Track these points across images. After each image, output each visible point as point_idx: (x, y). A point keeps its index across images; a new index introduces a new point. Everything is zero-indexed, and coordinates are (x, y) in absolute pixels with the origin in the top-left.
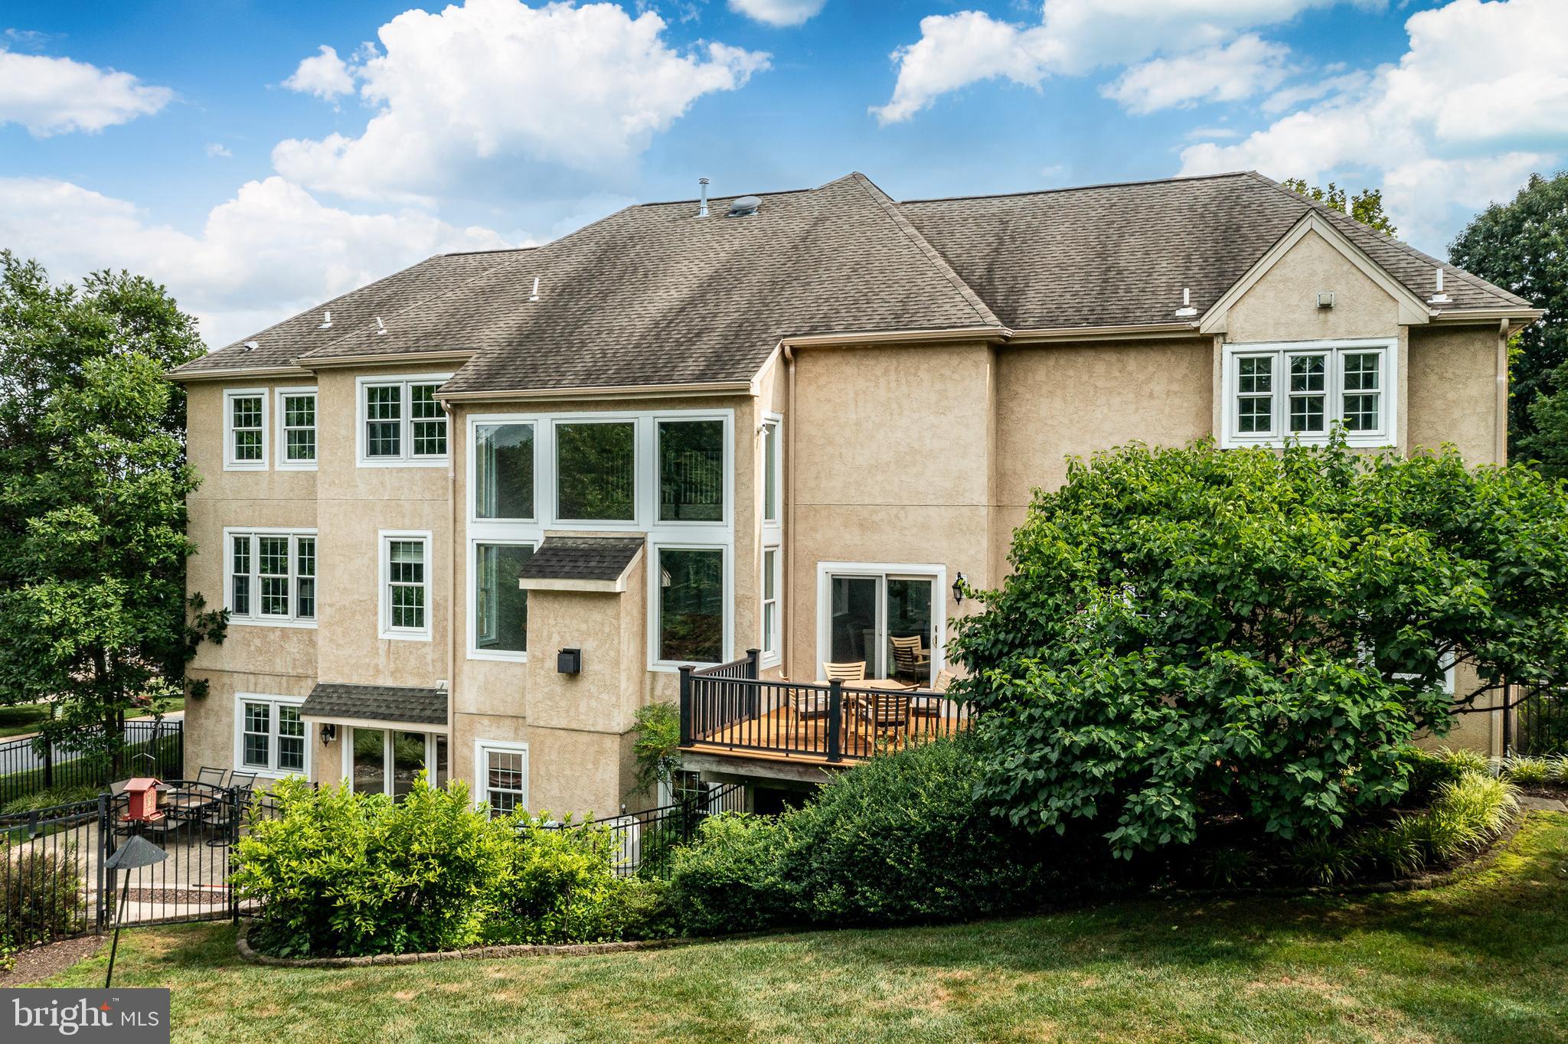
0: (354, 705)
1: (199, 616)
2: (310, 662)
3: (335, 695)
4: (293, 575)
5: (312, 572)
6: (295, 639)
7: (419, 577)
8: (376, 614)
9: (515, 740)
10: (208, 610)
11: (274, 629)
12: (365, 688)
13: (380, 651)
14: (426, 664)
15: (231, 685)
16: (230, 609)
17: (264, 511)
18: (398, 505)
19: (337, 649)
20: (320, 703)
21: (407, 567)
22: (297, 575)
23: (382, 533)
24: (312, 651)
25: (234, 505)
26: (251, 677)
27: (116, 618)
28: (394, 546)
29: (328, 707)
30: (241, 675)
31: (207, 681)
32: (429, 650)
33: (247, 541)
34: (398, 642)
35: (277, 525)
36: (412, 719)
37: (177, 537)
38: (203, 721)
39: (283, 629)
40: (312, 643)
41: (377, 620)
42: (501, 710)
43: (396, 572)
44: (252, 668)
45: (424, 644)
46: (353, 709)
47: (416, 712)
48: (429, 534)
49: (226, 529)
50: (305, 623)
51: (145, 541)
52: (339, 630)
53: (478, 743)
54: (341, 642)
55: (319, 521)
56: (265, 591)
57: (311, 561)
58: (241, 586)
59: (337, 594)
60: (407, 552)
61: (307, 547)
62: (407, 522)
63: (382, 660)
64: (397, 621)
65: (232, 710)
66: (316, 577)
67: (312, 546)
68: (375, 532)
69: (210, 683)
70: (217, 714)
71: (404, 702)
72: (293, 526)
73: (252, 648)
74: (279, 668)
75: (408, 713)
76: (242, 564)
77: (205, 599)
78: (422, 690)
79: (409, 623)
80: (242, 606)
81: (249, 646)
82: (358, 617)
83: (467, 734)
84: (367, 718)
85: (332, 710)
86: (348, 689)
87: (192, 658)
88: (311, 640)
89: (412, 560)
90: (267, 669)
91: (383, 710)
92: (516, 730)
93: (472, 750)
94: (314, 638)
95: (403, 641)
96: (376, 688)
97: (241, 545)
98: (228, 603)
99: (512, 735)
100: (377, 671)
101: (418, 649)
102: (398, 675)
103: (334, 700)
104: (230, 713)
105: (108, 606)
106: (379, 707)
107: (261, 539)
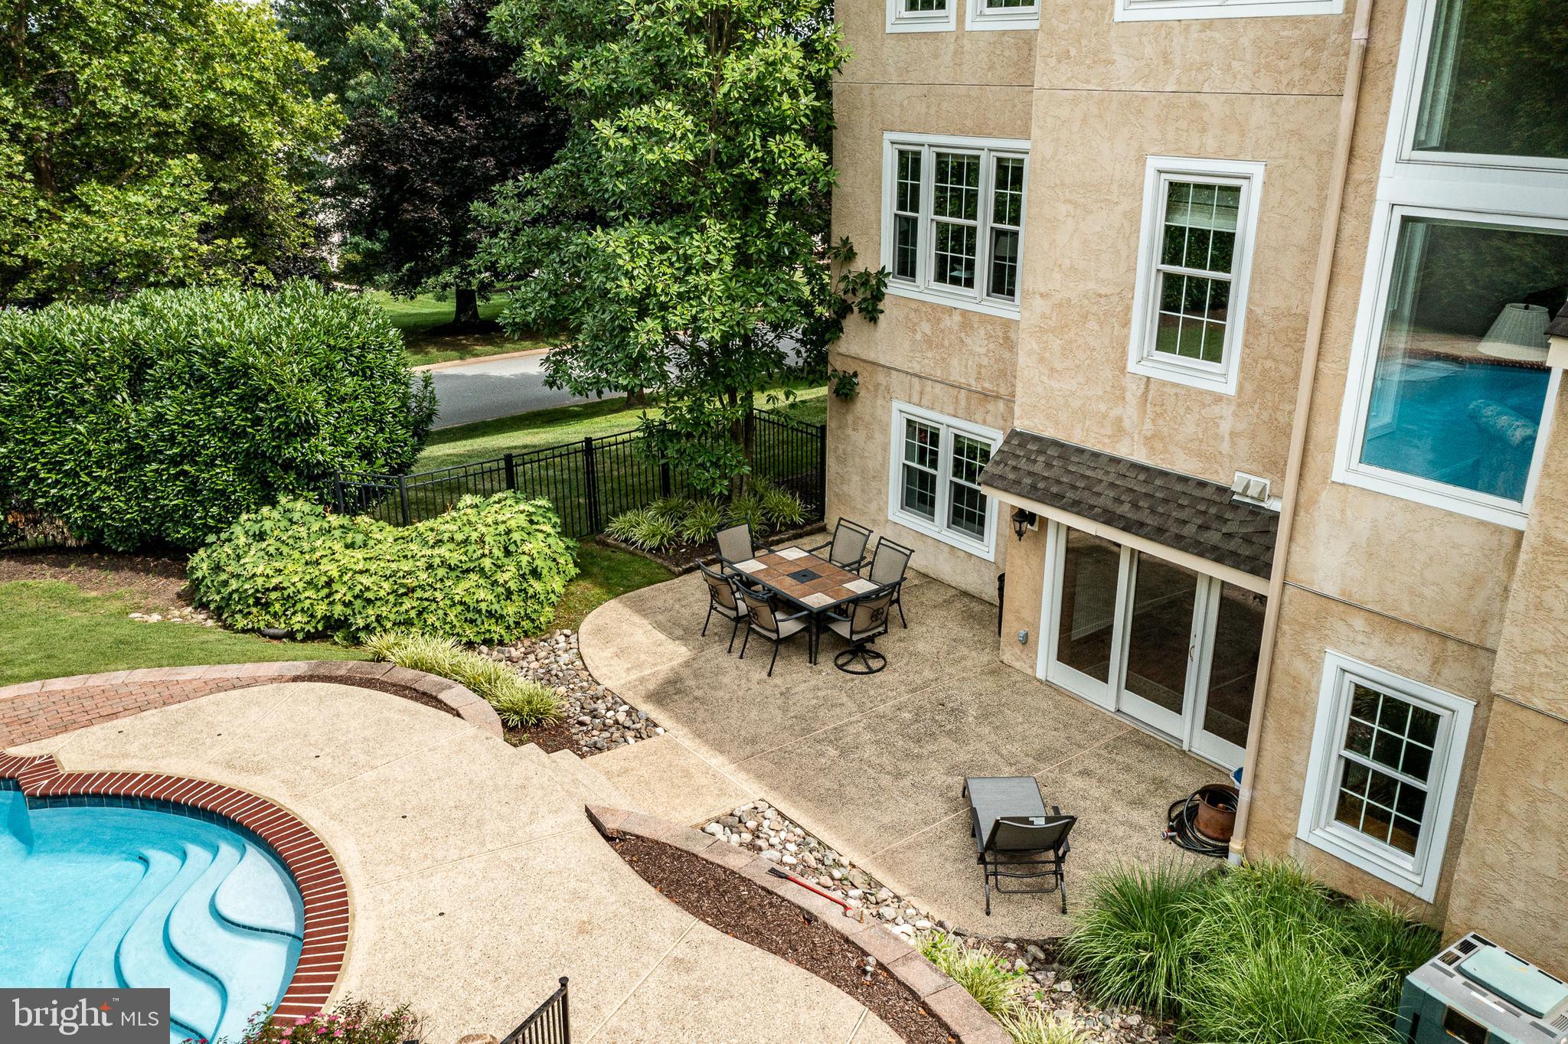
0: (1074, 487)
1: (846, 277)
2: (1003, 373)
3: (1041, 459)
4: (984, 223)
5: (1015, 220)
6: (982, 332)
7: (1223, 262)
8: (1126, 324)
9: (1428, 681)
10: (859, 266)
11: (951, 310)
12: (1096, 455)
13: (1128, 396)
14: (1217, 437)
15: (888, 389)
16: (889, 269)
17: (945, 105)
18: (1194, 105)
19: (1050, 377)
20: (1015, 468)
21: (1200, 236)
22: (991, 223)
23: (1153, 163)
24: (1007, 355)
25: (900, 95)
26: (916, 380)
27: (718, 291)
28: (1177, 193)
29: (1028, 481)
30: (903, 375)
31: (855, 375)
32: (1227, 411)
33: (917, 159)
34: (1164, 383)
35: (963, 132)
36: (1179, 542)
37: (809, 155)
38: (850, 432)
39: (964, 313)
40: (1009, 344)
41: (1127, 337)
42: (1405, 610)
43: (1174, 243)
44: (916, 368)
45: (1218, 398)
46: (1070, 495)
47: (1189, 530)
48: (1257, 171)
49: (888, 136)
50: (998, 308)
51: (763, 159)
52: (1056, 344)
53: (1332, 661)
54: (1058, 366)
55: (1035, 131)
56: (941, 244)
57: (1016, 201)
58: (906, 232)
59: (1057, 276)
60: (1202, 205)
61: (1010, 174)
62: (1211, 144)
63: (1130, 412)
64: (1164, 343)
65: (888, 424)
66: (1021, 230)
67: (1018, 172)
68: (1141, 160)
69: (859, 380)
70: (867, 426)
71: (1166, 501)
72: (989, 135)
73: (918, 337)
74: (956, 376)
75: (1174, 529)
76: (908, 198)
77: (855, 249)
78: (1202, 484)
79: (1189, 350)
80: (906, 267)
81: (914, 331)
82: (1093, 325)
83: (1309, 634)
84: (1094, 518)
85: (1034, 487)
86: (1065, 451)
87: (839, 338)
88: (1007, 338)
89: (1212, 223)
90: (938, 373)
91: (1125, 509)
92: (1437, 662)
93: (1316, 667)
94: (1012, 335)
95: (1177, 385)
96: (1115, 461)
97: (909, 164)
98: (887, 258)
99: (1424, 668)
100: (1119, 430)
101: (1203, 405)
102: (1159, 446)
103: (1038, 468)
104: (885, 429)
105: (707, 267)
106: (1118, 501)
107: (939, 155)
